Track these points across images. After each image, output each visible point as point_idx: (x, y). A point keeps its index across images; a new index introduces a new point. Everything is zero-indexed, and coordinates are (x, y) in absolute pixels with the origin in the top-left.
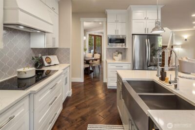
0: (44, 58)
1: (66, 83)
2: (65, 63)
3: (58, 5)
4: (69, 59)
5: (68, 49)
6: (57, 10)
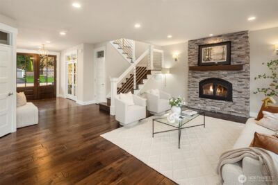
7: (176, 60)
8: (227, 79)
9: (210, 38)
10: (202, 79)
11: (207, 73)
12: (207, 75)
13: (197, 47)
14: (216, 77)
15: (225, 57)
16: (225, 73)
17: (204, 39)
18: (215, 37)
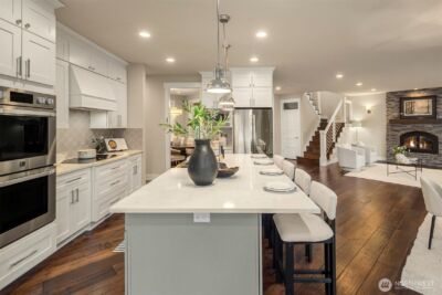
0: (107, 141)
1: (135, 172)
2: (136, 148)
3: (125, 72)
4: (141, 143)
5: (140, 130)
6: (124, 79)
7: (369, 112)
8: (433, 132)
9: (413, 91)
10: (403, 132)
11: (409, 126)
12: (409, 128)
13: (397, 100)
14: (420, 130)
15: (431, 110)
16: (430, 126)
17: (406, 92)
18: (420, 91)
